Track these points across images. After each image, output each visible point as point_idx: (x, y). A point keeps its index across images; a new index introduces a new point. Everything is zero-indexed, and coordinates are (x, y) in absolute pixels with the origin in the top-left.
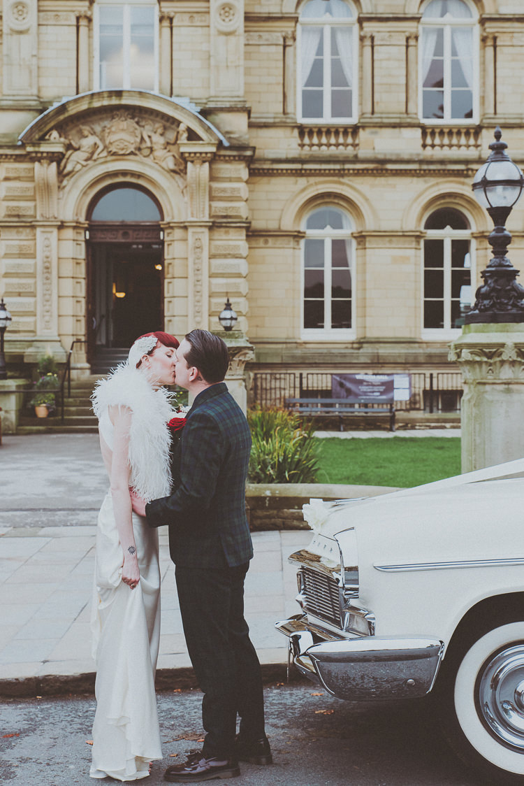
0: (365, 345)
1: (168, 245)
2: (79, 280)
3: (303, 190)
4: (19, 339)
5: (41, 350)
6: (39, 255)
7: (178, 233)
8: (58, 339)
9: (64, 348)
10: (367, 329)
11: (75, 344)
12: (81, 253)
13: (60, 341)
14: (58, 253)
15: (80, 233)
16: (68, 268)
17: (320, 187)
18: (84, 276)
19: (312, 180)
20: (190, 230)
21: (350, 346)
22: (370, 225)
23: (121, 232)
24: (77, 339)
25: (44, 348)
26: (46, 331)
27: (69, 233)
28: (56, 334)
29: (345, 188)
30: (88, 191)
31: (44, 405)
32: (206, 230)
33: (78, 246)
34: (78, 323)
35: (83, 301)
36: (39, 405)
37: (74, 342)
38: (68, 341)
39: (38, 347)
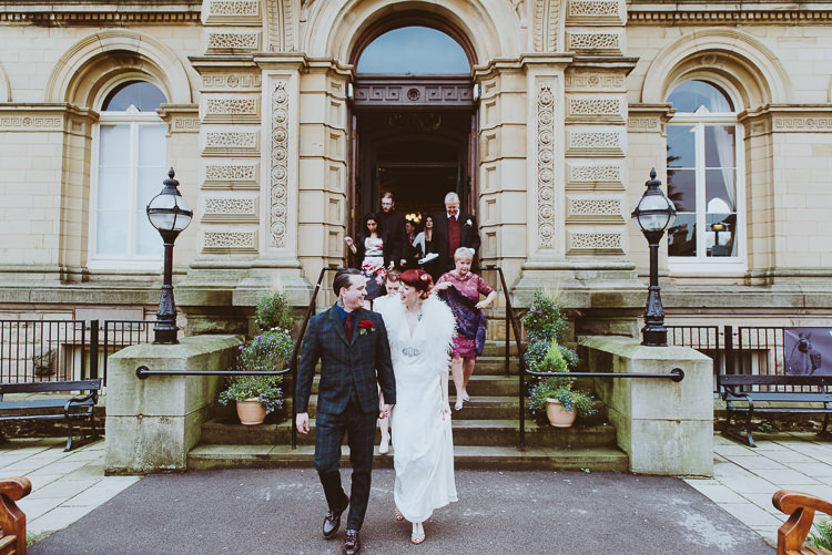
0: (776, 280)
1: (488, 106)
2: (335, 165)
3: (675, 46)
4: (228, 264)
5: (264, 283)
6: (267, 117)
7: (508, 81)
8: (297, 263)
9: (307, 281)
10: (778, 256)
11: (326, 272)
12: (340, 118)
13: (300, 268)
14: (299, 115)
15: (338, 86)
16: (317, 142)
17: (699, 41)
18: (343, 158)
19: (688, 31)
20: (532, 73)
21: (741, 281)
22: (778, 96)
23: (406, 90)
24: (330, 265)
25: (268, 278)
26: (275, 249)
27: (319, 81)
28: (294, 255)
29: (738, 42)
30: (353, 16)
31: (256, 399)
32: (560, 73)
33: (335, 108)
34: (334, 237)
35: (343, 201)
36: (244, 400)
37: (324, 270)
38: (315, 267)
39: (259, 278)
